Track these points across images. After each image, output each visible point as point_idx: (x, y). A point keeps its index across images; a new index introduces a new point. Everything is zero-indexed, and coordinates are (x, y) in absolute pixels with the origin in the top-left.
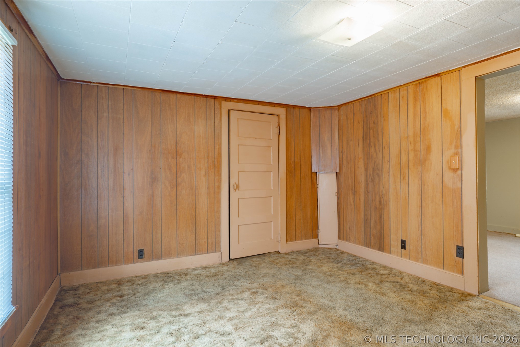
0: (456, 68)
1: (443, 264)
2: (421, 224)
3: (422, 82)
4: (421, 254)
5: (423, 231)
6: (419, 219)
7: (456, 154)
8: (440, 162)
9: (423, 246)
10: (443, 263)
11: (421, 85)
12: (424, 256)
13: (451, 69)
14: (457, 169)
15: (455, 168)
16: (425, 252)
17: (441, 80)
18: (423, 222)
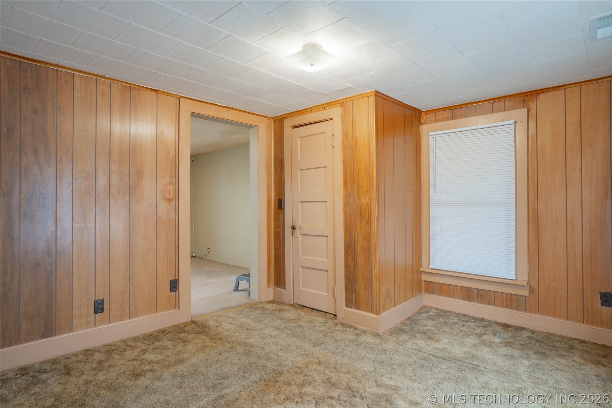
0: (177, 94)
1: (157, 307)
2: (128, 268)
3: (133, 88)
4: (128, 308)
5: (131, 277)
6: (126, 263)
7: (171, 184)
8: (154, 190)
9: (130, 297)
10: (157, 305)
11: (132, 91)
12: (132, 309)
13: (171, 93)
14: (172, 199)
15: (170, 198)
16: (133, 303)
17: (157, 98)
18: (131, 266)
